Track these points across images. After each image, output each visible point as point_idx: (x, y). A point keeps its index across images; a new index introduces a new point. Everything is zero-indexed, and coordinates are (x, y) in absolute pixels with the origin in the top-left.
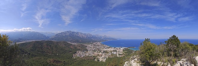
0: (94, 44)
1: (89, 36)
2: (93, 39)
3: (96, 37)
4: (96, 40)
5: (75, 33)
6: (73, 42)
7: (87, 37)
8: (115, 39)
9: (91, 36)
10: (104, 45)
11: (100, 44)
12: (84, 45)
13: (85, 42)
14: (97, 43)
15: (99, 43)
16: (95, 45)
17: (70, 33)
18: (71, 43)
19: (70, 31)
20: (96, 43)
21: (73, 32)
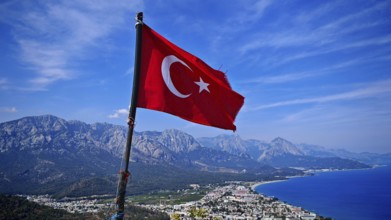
0: (212, 196)
1: (177, 149)
2: (205, 168)
3: (224, 154)
4: (223, 170)
5: (86, 128)
6: (74, 196)
7: (162, 155)
8: (353, 164)
9: (191, 147)
10: (281, 206)
11: (253, 198)
12: (146, 211)
13: (152, 190)
14: (229, 194)
15: (241, 193)
16: (216, 203)
17: (53, 134)
18: (57, 205)
19: (53, 119)
20: (224, 190)
21: (72, 128)
